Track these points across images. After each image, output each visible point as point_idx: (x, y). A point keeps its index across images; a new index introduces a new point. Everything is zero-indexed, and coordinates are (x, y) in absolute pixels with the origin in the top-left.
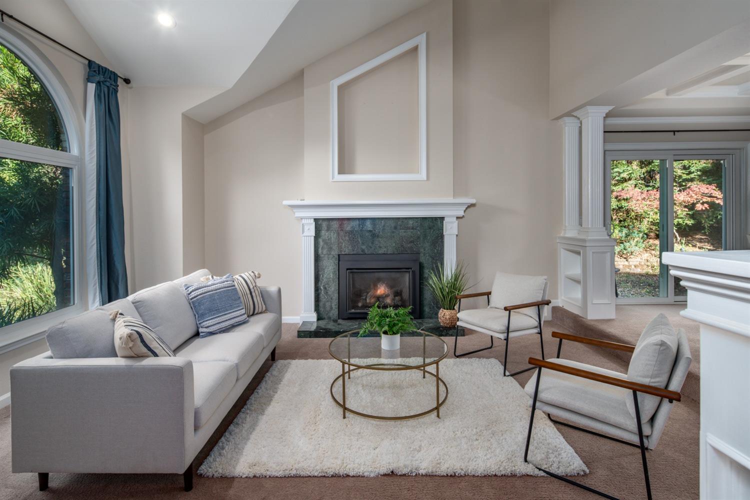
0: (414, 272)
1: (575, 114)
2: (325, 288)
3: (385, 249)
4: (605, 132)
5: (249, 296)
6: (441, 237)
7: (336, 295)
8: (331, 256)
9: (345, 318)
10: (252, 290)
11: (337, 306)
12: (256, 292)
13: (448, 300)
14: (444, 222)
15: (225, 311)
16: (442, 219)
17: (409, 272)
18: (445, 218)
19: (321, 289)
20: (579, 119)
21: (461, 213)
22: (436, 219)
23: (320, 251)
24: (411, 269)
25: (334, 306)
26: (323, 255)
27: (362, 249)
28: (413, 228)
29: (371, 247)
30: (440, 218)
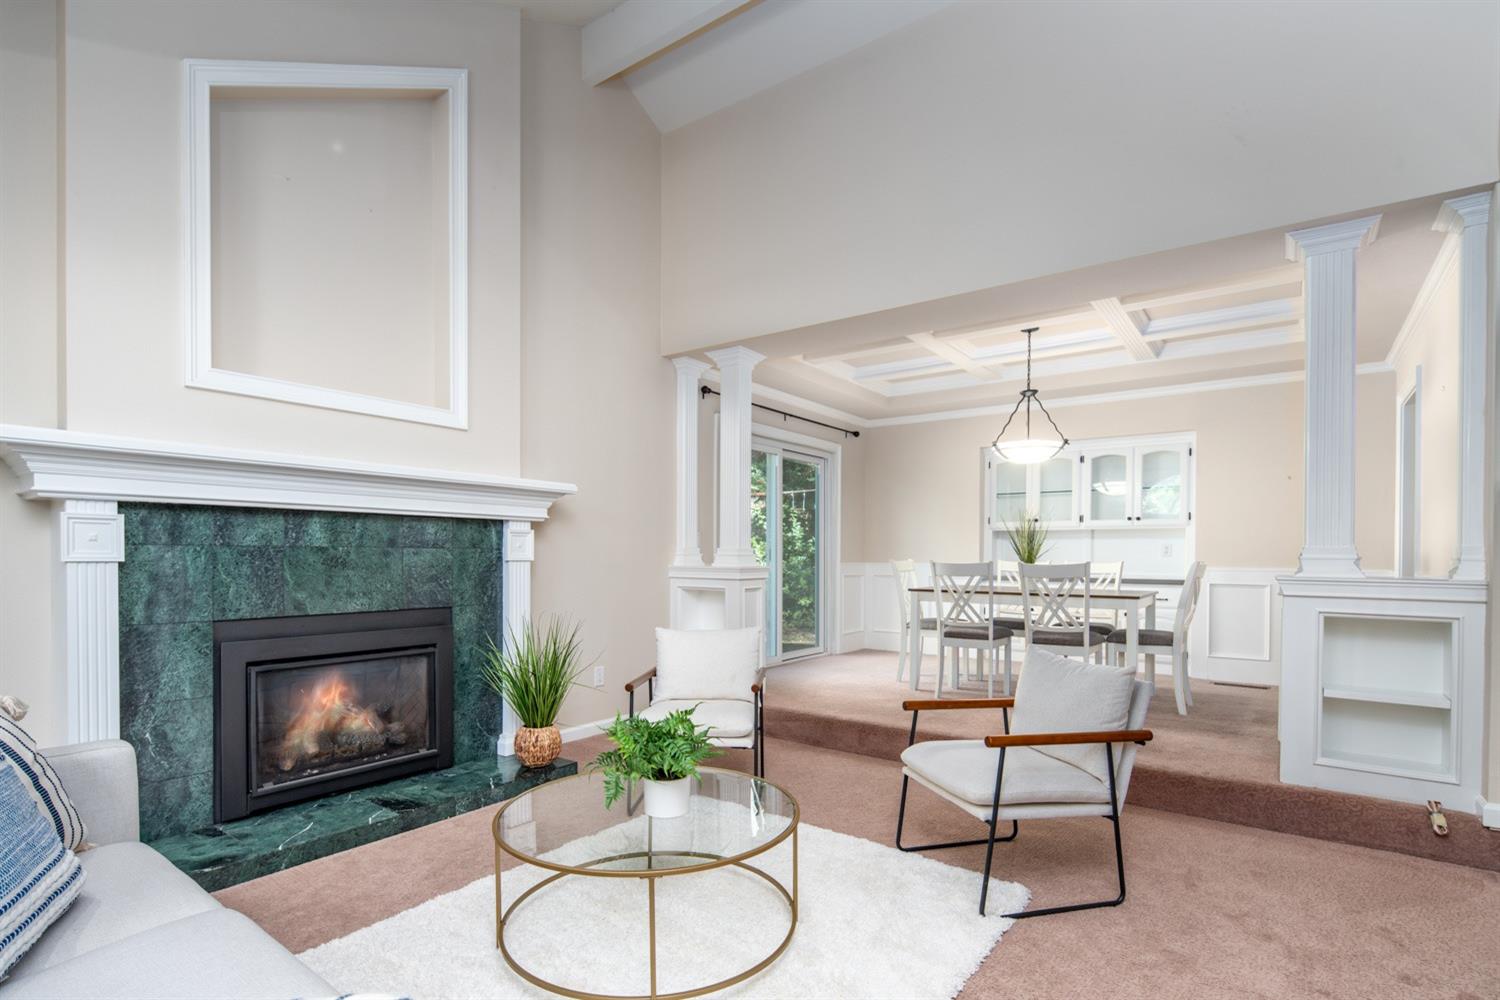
2: (161, 735)
3: (364, 601)
7: (207, 750)
8: (186, 628)
9: (241, 814)
11: (208, 786)
14: (505, 531)
16: (501, 523)
18: (506, 523)
19: (144, 741)
21: (542, 513)
22: (486, 523)
23: (140, 613)
24: (434, 645)
25: (195, 787)
26: (151, 628)
27: (295, 600)
28: (435, 545)
29: (324, 596)
30: (494, 522)
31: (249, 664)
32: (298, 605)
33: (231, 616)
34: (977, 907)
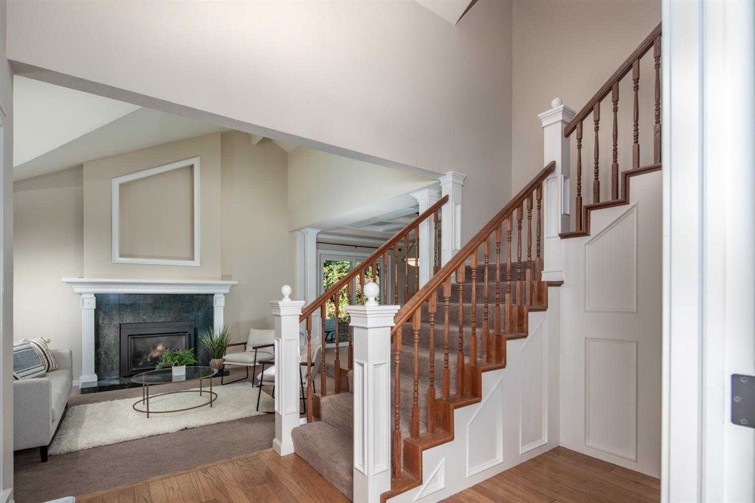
0: (189, 335)
1: (302, 230)
2: (106, 353)
3: (165, 319)
4: (317, 242)
5: (44, 357)
6: (211, 308)
7: (117, 358)
8: (112, 325)
9: (127, 375)
10: (46, 352)
11: (118, 367)
12: (49, 353)
13: (217, 352)
14: (214, 297)
15: (28, 367)
16: (213, 295)
17: (186, 335)
18: (215, 295)
19: (102, 354)
20: (303, 233)
21: (227, 291)
22: (207, 295)
23: (100, 322)
24: (187, 332)
25: (114, 367)
26: (103, 325)
27: (143, 318)
28: (189, 302)
29: (151, 317)
30: (211, 294)
31: (129, 336)
32: (144, 320)
33: (124, 322)
34: (256, 409)
